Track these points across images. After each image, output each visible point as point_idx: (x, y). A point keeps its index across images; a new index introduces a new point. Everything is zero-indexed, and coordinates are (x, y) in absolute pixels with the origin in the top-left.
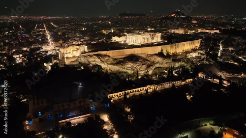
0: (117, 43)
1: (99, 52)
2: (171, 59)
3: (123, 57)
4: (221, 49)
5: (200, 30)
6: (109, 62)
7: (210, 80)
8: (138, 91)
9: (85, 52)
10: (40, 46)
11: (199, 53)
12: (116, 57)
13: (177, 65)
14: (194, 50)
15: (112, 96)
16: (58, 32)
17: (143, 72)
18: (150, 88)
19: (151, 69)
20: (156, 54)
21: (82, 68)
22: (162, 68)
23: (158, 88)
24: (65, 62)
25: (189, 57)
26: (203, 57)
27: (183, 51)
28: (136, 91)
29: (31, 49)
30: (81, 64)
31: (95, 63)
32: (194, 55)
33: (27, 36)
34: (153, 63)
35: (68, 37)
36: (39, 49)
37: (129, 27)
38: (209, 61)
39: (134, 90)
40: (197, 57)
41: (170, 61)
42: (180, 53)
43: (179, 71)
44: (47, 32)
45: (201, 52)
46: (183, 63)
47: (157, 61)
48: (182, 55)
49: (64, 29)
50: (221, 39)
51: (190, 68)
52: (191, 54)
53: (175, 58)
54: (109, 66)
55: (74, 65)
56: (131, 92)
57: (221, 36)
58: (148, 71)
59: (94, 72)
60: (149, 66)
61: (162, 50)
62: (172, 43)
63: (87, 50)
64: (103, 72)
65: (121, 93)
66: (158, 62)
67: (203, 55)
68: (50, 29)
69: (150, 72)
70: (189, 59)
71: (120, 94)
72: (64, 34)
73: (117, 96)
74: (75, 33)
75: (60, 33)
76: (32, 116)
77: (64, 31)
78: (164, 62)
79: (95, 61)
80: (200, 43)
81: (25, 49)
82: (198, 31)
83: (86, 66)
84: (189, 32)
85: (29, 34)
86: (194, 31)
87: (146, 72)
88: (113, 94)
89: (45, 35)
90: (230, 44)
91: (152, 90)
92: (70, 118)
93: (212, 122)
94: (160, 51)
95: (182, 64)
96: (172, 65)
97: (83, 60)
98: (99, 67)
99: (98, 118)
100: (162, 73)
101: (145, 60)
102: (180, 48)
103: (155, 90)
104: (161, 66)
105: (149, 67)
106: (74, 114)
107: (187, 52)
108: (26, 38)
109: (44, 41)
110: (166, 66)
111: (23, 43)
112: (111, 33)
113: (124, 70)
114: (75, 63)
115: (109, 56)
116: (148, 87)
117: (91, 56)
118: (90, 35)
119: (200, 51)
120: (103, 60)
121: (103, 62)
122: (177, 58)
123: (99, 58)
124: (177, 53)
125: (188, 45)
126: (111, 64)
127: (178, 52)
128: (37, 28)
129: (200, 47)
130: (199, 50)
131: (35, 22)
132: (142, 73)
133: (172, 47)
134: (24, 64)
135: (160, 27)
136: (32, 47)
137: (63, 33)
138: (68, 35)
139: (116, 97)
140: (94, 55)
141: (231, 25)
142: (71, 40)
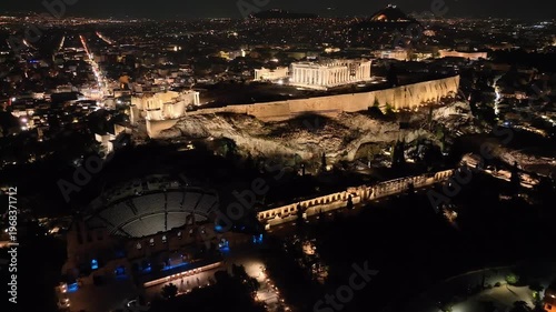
0: (268, 83)
1: (229, 108)
2: (398, 122)
3: (287, 118)
4: (498, 96)
5: (443, 54)
6: (253, 132)
7: (489, 171)
8: (328, 201)
9: (195, 108)
10: (75, 89)
11: (457, 108)
12: (270, 119)
13: (411, 136)
14: (446, 101)
15: (268, 215)
16: (116, 56)
17: (333, 155)
18: (355, 194)
19: (353, 147)
20: (362, 112)
21: (191, 147)
22: (377, 144)
23: (374, 193)
24: (146, 133)
25: (437, 117)
26: (466, 116)
27: (423, 102)
28: (322, 201)
29: (54, 96)
30: (185, 136)
31: (219, 133)
32: (447, 112)
33: (43, 64)
34: (357, 134)
35: (141, 67)
36: (74, 95)
37: (282, 44)
38: (481, 127)
39: (319, 200)
40: (454, 118)
41: (396, 127)
42: (415, 107)
43: (415, 152)
44: (91, 56)
45: (462, 105)
46: (425, 132)
47: (364, 127)
48: (419, 112)
49: (130, 48)
50: (495, 73)
51: (441, 145)
52: (441, 110)
53: (404, 119)
54: (254, 140)
55: (170, 139)
56: (310, 205)
57: (494, 67)
58: (346, 153)
59: (218, 156)
60: (347, 141)
61: (376, 102)
62: (398, 85)
63: (198, 103)
64: (240, 156)
65: (289, 207)
66: (369, 131)
67: (465, 111)
68: (96, 47)
69: (351, 156)
70: (436, 122)
71: (286, 211)
72: (130, 60)
73: (279, 214)
74: (156, 58)
75: (120, 58)
76: (76, 271)
77: (130, 52)
78: (382, 131)
79: (219, 128)
80: (458, 83)
81: (40, 96)
82: (438, 54)
83: (199, 140)
84: (420, 57)
85: (48, 59)
86: (429, 55)
87: (342, 155)
88: (271, 212)
89: (87, 64)
90: (516, 85)
91: (359, 198)
92: (170, 273)
93: (513, 279)
94: (371, 105)
95: (421, 134)
96: (400, 136)
97: (190, 126)
98: (231, 143)
99: (242, 272)
100: (378, 156)
101: (338, 125)
102: (415, 97)
103: (365, 199)
104: (375, 139)
105: (349, 142)
106: (180, 264)
107: (432, 106)
108: (41, 70)
109: (85, 78)
110: (386, 138)
111: (35, 81)
112: (240, 58)
113: (289, 151)
114: (173, 134)
115: (253, 117)
116: (350, 190)
117: (209, 117)
118: (192, 63)
119: (459, 104)
120: (239, 126)
121: (239, 130)
122: (411, 121)
123: (230, 122)
124: (408, 108)
125: (434, 89)
126: (258, 136)
127: (411, 106)
128: (65, 46)
129: (459, 94)
130: (457, 100)
131: (57, 32)
132: (333, 157)
133: (398, 94)
134: (40, 133)
135: (353, 45)
136: (58, 91)
137: (127, 57)
138: (139, 62)
139: (277, 217)
140: (218, 114)
141: (512, 41)
142: (149, 76)
